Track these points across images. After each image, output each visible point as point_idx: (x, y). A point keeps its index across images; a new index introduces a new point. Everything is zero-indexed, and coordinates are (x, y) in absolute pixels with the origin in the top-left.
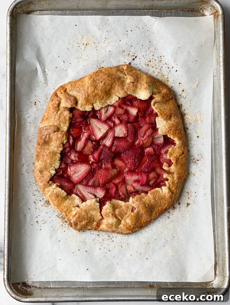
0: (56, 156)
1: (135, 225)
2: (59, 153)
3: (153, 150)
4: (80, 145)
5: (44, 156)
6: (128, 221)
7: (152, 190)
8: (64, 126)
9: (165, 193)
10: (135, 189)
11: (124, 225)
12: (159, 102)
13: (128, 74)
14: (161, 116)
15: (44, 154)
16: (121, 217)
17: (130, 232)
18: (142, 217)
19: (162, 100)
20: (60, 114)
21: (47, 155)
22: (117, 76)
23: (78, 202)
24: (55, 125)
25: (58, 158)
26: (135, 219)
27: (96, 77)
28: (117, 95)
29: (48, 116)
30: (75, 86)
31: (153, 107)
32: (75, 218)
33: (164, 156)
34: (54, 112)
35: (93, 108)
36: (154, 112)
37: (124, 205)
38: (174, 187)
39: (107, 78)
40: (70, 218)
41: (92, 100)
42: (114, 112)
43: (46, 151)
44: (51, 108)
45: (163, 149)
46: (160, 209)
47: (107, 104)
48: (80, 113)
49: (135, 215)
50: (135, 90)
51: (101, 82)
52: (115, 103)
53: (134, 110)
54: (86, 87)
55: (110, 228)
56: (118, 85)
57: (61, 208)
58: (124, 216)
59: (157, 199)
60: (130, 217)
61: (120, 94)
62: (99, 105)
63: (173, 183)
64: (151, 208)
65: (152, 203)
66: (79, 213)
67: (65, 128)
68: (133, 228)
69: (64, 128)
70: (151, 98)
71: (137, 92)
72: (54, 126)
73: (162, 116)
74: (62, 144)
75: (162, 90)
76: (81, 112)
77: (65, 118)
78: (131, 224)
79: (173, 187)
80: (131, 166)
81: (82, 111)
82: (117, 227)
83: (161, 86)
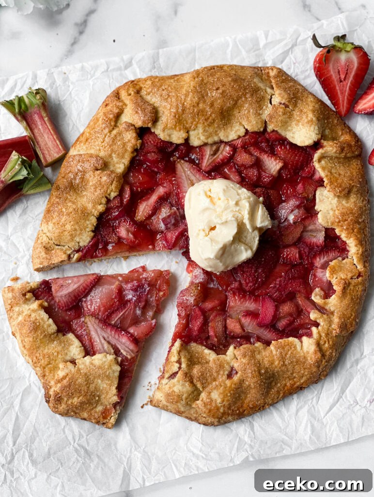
0: (88, 220)
1: (229, 408)
2: (95, 215)
3: (297, 255)
4: (143, 209)
5: (63, 215)
6: (216, 396)
7: (280, 340)
8: (117, 163)
9: (308, 352)
10: (244, 330)
11: (205, 403)
12: (331, 158)
13: (279, 87)
14: (330, 185)
15: (64, 210)
16: (203, 384)
17: (216, 421)
18: (245, 393)
19: (337, 155)
20: (116, 136)
21: (68, 214)
22: (252, 85)
23: (77, 353)
24: (100, 156)
25: (90, 226)
26: (231, 394)
27: (208, 76)
28: (243, 123)
29: (90, 133)
30: (161, 86)
31: (317, 165)
32: (59, 385)
33: (319, 273)
34: (105, 128)
35: (187, 140)
36: (317, 176)
37: (214, 360)
38: (329, 343)
39: (230, 84)
40: (50, 382)
41: (189, 121)
42: (232, 157)
43: (70, 204)
44: (101, 119)
45: (320, 258)
46: (288, 384)
47: (219, 137)
48: (157, 144)
49: (233, 386)
50: (286, 122)
51: (217, 89)
52: (234, 140)
53: (274, 163)
54: (184, 91)
55: (172, 402)
56: (250, 104)
57: (36, 357)
58: (209, 384)
59: (286, 363)
60: (222, 388)
61: (250, 122)
62: (200, 135)
63: (327, 335)
64: (269, 378)
65: (276, 367)
66: (72, 378)
67: (120, 167)
68: (224, 414)
69: (117, 166)
70: (317, 145)
71: (289, 128)
72: (97, 156)
73: (332, 186)
74: (106, 197)
75: (342, 135)
76: (160, 143)
77: (124, 146)
78: (220, 405)
79: (327, 343)
80: (247, 281)
81: (162, 141)
82: (188, 405)
83: (339, 128)
